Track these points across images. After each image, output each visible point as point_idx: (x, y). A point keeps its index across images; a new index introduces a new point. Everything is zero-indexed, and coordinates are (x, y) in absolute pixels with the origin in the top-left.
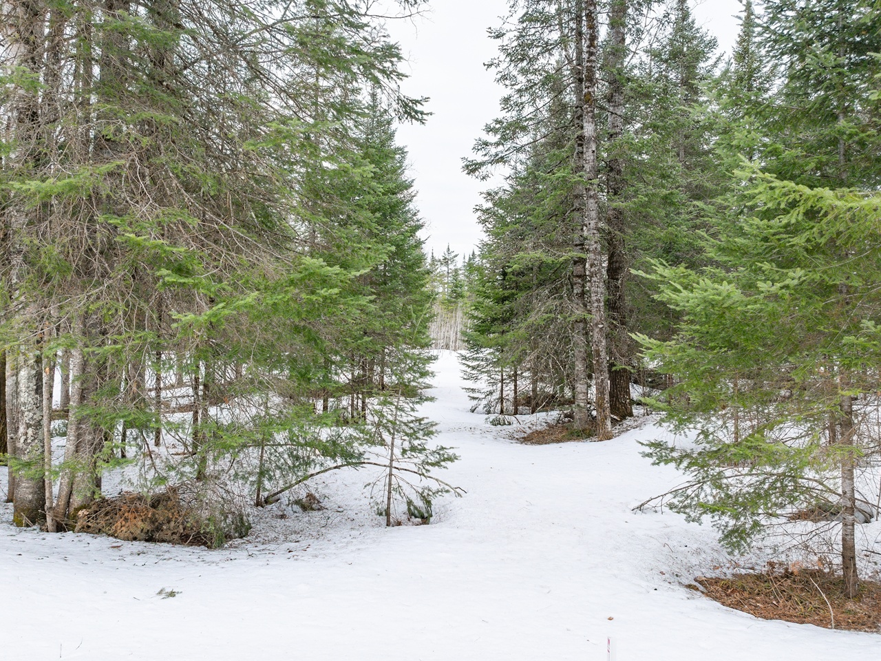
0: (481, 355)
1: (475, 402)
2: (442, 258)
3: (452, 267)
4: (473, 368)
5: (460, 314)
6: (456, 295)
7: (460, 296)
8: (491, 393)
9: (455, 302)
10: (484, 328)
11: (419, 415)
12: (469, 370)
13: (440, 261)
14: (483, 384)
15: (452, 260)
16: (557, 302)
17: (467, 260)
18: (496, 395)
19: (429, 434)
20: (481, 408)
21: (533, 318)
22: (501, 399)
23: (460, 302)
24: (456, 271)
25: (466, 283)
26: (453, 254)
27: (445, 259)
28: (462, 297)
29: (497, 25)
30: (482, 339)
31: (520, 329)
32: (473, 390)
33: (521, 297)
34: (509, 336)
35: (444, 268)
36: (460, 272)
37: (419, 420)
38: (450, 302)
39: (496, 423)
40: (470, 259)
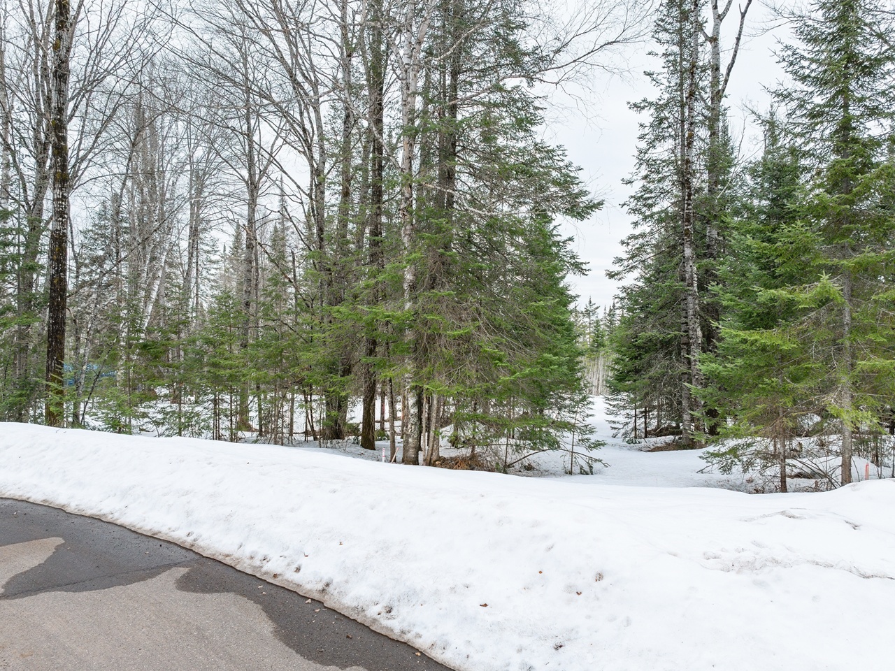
0: (620, 397)
1: (616, 431)
2: (584, 310)
3: (593, 318)
4: (614, 406)
5: (601, 361)
6: (598, 344)
7: (601, 345)
8: (627, 424)
9: (597, 351)
10: (621, 378)
11: (587, 423)
12: (611, 408)
13: (582, 313)
14: (621, 418)
15: (594, 312)
16: (668, 362)
17: (608, 311)
18: (631, 426)
19: (591, 432)
20: (620, 435)
21: (652, 372)
22: (635, 429)
23: (602, 351)
24: (597, 322)
25: (607, 333)
26: (595, 306)
27: (587, 310)
28: (604, 346)
29: (628, 177)
30: (620, 386)
31: (644, 380)
32: (614, 422)
33: (646, 357)
34: (637, 383)
35: (587, 320)
36: (601, 323)
37: (586, 426)
38: (592, 351)
39: (630, 442)
40: (611, 310)
